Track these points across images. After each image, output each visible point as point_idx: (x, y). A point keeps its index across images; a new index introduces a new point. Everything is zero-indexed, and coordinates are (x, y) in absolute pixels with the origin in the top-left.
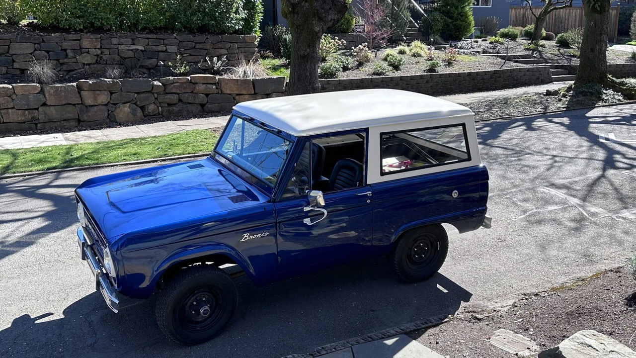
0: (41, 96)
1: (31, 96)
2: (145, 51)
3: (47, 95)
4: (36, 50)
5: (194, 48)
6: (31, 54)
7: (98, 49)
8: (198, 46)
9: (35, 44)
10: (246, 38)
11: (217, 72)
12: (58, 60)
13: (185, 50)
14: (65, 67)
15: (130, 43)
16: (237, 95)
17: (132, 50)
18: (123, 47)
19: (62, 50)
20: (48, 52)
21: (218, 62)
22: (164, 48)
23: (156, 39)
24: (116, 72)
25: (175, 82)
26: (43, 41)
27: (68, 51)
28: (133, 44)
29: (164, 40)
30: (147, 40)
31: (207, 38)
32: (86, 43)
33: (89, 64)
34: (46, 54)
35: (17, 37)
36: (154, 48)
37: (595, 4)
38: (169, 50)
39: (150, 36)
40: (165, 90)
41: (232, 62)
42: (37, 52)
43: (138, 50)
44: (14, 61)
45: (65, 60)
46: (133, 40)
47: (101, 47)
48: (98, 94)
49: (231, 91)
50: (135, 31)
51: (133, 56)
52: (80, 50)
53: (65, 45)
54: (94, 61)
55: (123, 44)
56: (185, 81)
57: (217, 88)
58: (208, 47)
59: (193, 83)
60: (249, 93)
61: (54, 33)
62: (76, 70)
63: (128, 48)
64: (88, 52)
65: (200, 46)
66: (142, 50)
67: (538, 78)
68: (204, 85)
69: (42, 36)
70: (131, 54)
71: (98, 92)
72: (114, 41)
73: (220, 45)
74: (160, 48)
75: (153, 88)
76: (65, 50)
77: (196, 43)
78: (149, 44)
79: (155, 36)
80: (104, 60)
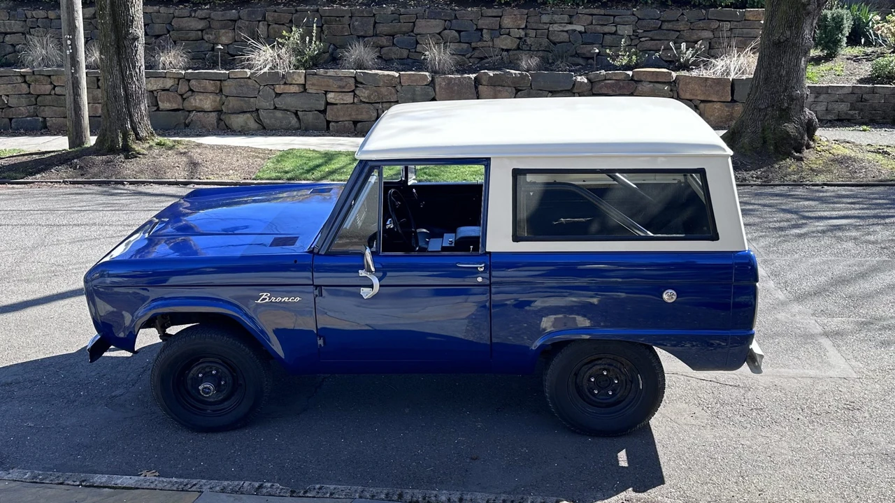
0: (430, 89)
1: (418, 89)
2: (585, 32)
3: (437, 88)
4: (445, 29)
5: (660, 28)
6: (439, 34)
7: (523, 29)
8: (666, 26)
9: (445, 21)
10: (747, 14)
11: (686, 66)
12: (470, 44)
13: (645, 31)
14: (476, 54)
15: (566, 21)
16: (703, 101)
17: (567, 31)
18: (556, 27)
19: (477, 29)
20: (459, 32)
21: (687, 49)
22: (614, 29)
23: (605, 15)
24: (534, 62)
25: (607, 78)
26: (456, 18)
27: (485, 31)
28: (570, 23)
29: (614, 16)
30: (590, 17)
31: (683, 14)
32: (507, 22)
33: (507, 50)
34: (457, 34)
35: (425, 11)
36: (598, 28)
38: (619, 32)
39: (596, 11)
41: (713, 51)
42: (446, 32)
43: (575, 31)
44: (417, 43)
45: (479, 43)
46: (571, 16)
47: (526, 26)
48: (500, 91)
49: (693, 95)
50: (581, 4)
51: (568, 40)
52: (499, 31)
53: (482, 23)
54: (515, 46)
55: (556, 23)
56: (622, 77)
57: (671, 90)
58: (682, 27)
59: (636, 81)
60: (723, 99)
61: (472, 7)
62: (486, 57)
63: (561, 28)
64: (509, 34)
65: (669, 26)
66: (580, 32)
68: (651, 85)
69: (455, 10)
70: (565, 37)
71: (500, 88)
72: (545, 18)
73: (701, 24)
74: (606, 29)
75: (574, 85)
76: (481, 30)
77: (663, 21)
78: (592, 23)
79: (602, 12)
80: (527, 45)
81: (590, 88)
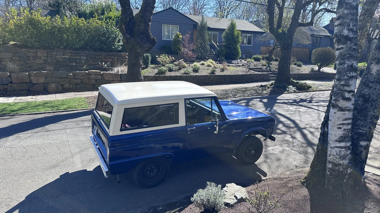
0: (10, 78)
1: (4, 78)
2: (69, 58)
3: (12, 78)
4: (13, 56)
5: (95, 57)
6: (11, 58)
7: (46, 57)
8: (97, 57)
9: (13, 53)
10: (122, 54)
11: (106, 70)
12: (25, 62)
13: (90, 58)
14: (28, 65)
15: (62, 54)
16: (112, 81)
17: (63, 58)
18: (58, 56)
19: (27, 57)
20: (20, 57)
21: (105, 64)
22: (79, 58)
23: (76, 53)
24: (52, 68)
25: (79, 73)
26: (18, 52)
27: (30, 57)
28: (64, 55)
29: (79, 53)
30: (71, 54)
31: (102, 54)
32: (39, 54)
33: (40, 64)
34: (19, 58)
35: (4, 50)
36: (74, 57)
37: (284, 45)
38: (82, 59)
39: (72, 52)
40: (74, 77)
41: (113, 65)
42: (14, 57)
43: (66, 58)
44: (2, 61)
45: (29, 61)
46: (64, 53)
47: (47, 56)
48: (39, 78)
49: (109, 79)
50: (67, 49)
51: (63, 61)
52: (36, 57)
53: (29, 54)
54: (43, 63)
55: (58, 55)
56: (85, 73)
57: (102, 77)
58: (102, 58)
59: (89, 74)
60: (118, 80)
61: (24, 49)
62: (32, 67)
63: (61, 57)
64: (40, 58)
65: (98, 57)
66: (68, 58)
67: (263, 79)
68: (95, 76)
69: (17, 50)
70: (62, 60)
71: (39, 77)
72: (54, 53)
73: (108, 57)
74: (77, 57)
75: (68, 76)
76: (29, 57)
77: (95, 56)
78: (71, 56)
79: (75, 52)
80: (48, 62)
81: (73, 76)
